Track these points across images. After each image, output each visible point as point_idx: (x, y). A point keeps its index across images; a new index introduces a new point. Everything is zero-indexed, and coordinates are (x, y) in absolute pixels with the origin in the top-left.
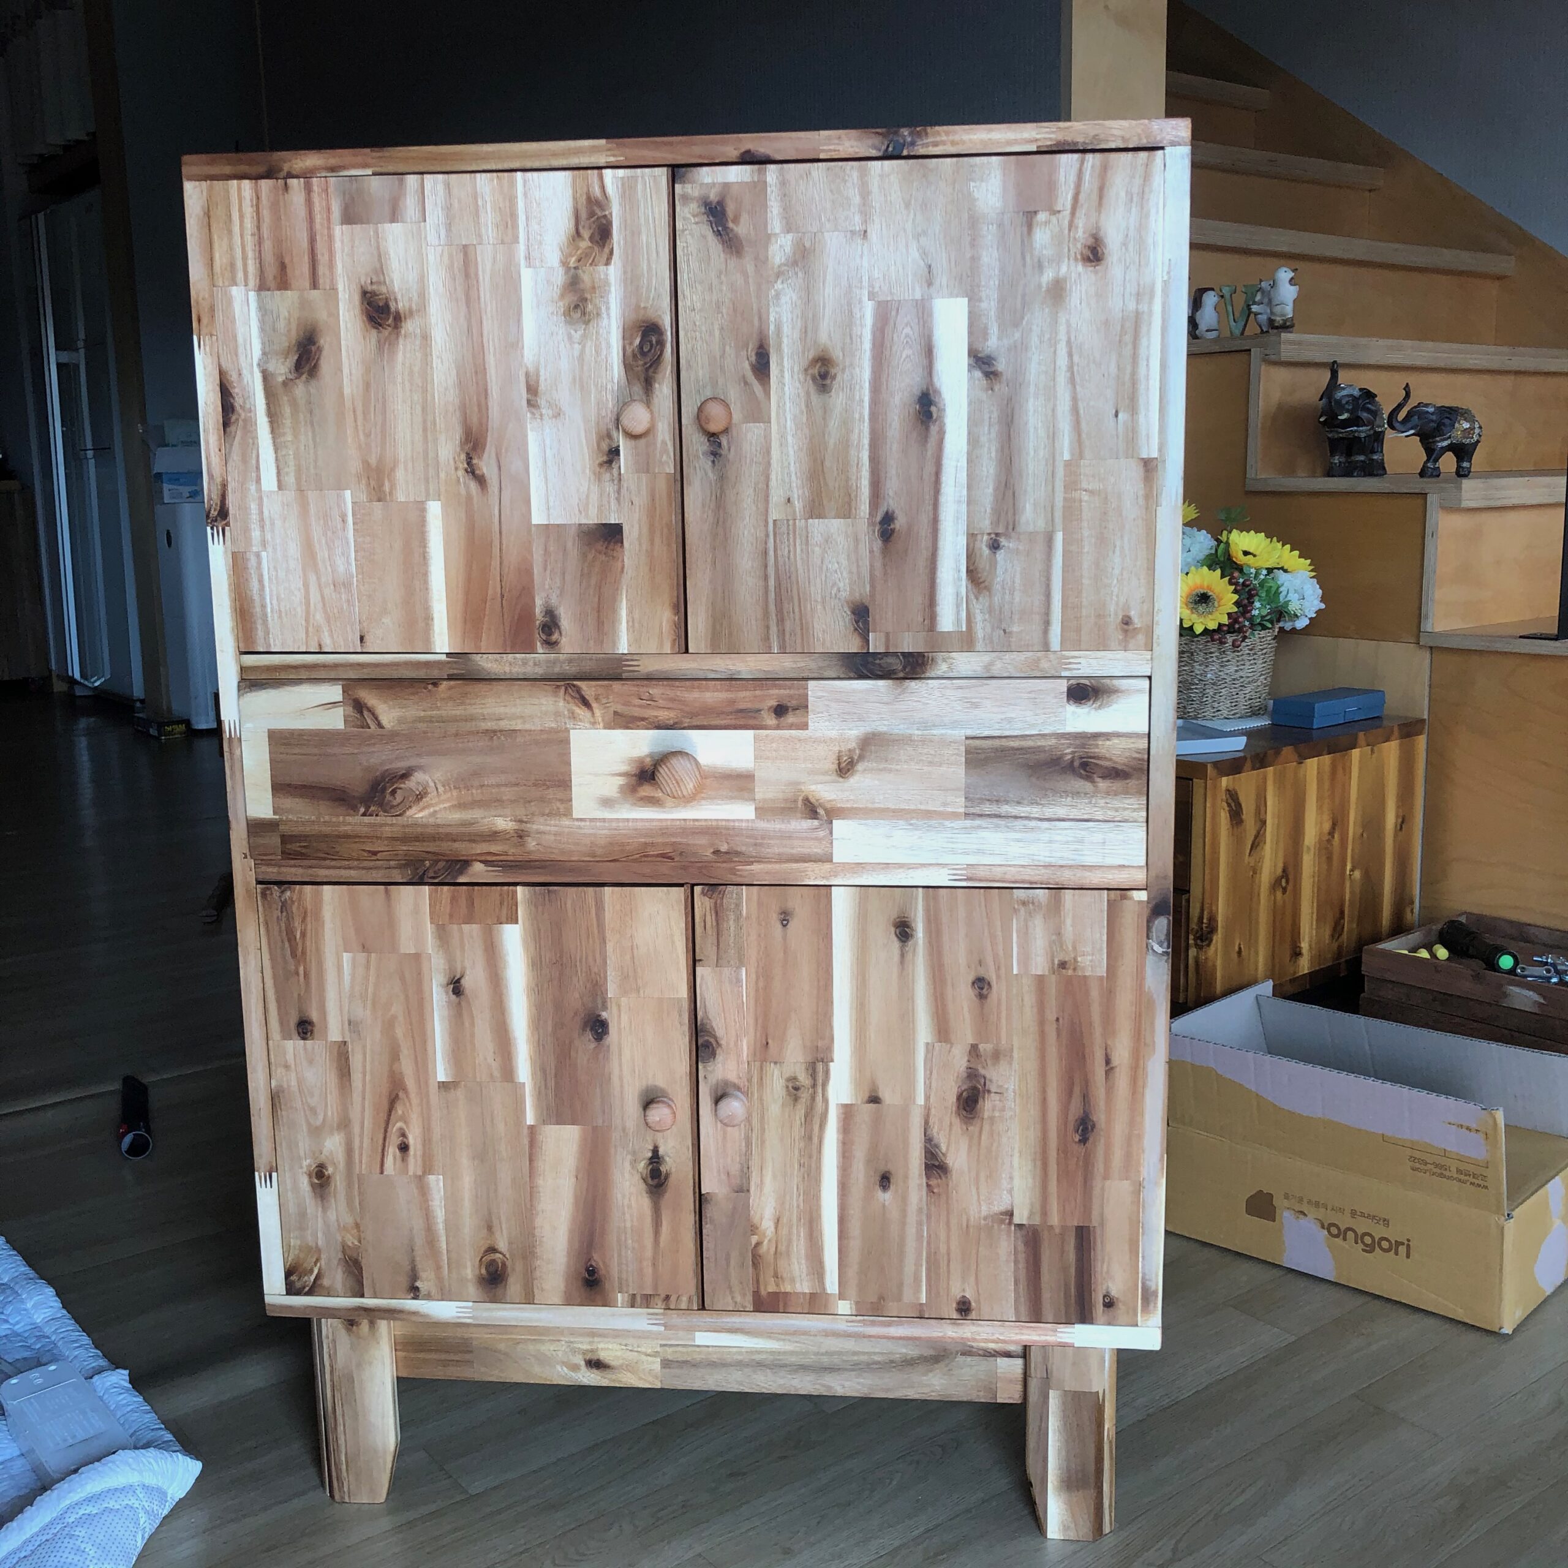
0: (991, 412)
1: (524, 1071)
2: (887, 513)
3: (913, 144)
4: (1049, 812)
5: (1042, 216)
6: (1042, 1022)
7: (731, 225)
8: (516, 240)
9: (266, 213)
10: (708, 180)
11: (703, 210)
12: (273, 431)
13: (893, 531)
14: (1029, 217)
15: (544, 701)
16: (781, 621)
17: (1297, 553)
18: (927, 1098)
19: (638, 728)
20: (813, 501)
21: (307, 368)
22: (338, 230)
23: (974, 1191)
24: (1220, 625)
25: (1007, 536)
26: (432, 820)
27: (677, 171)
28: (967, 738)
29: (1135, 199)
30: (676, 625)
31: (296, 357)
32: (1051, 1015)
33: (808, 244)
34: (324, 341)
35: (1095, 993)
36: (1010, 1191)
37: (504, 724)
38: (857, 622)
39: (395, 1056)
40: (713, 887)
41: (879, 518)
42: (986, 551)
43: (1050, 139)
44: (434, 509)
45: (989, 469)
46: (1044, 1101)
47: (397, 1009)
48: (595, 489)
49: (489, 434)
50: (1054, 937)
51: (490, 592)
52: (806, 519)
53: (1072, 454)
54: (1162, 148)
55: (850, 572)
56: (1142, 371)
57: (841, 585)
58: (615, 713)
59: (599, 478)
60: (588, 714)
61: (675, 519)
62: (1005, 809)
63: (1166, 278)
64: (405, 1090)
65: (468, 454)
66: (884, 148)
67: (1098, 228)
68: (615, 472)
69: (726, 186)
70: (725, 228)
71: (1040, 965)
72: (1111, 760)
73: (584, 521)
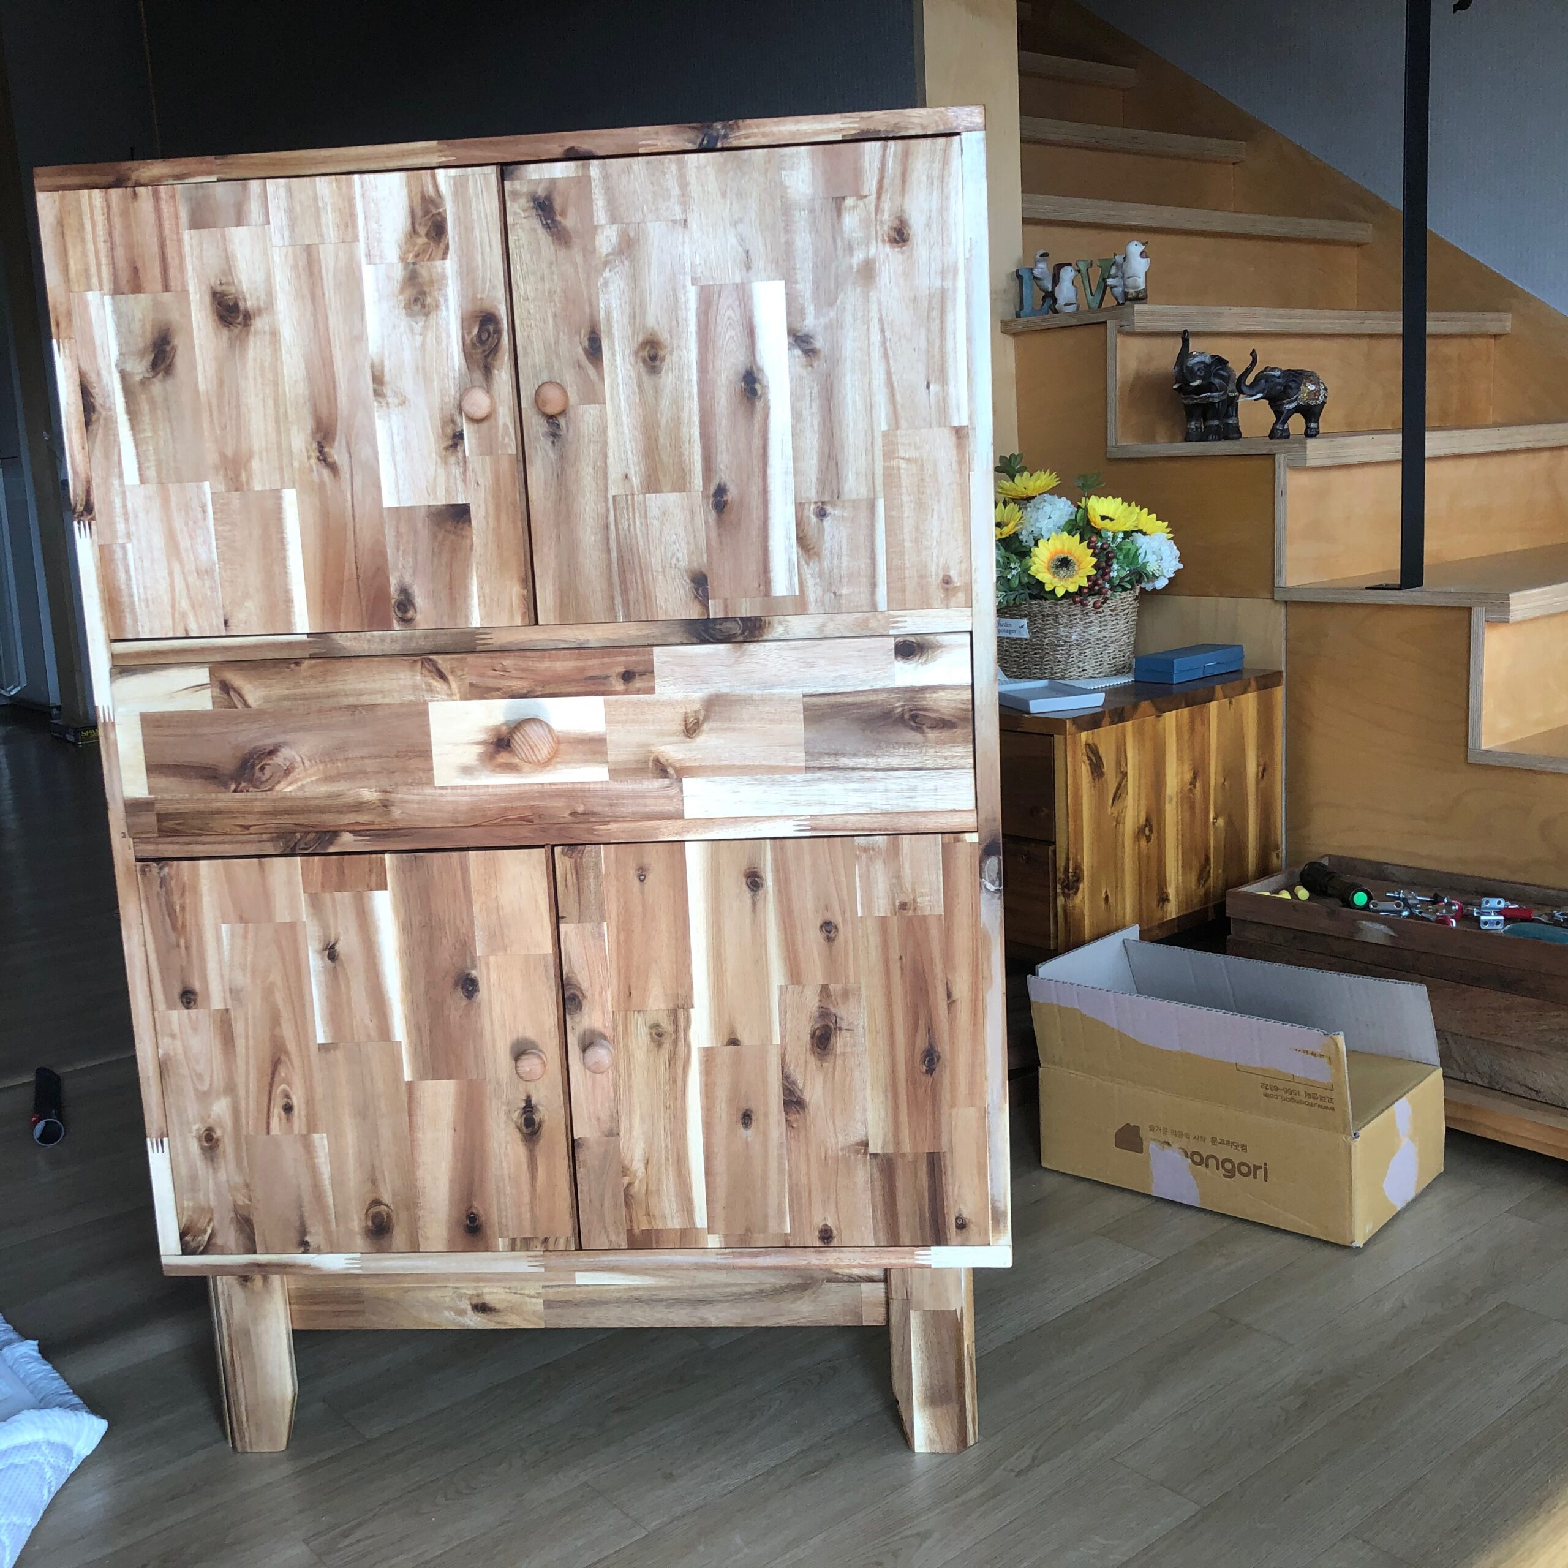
0: (811, 388)
1: (400, 1031)
2: (719, 485)
3: (725, 137)
4: (883, 762)
5: (849, 202)
6: (886, 962)
7: (558, 218)
8: (356, 239)
9: (117, 221)
10: (535, 177)
11: (532, 204)
12: (133, 428)
13: (726, 503)
14: (838, 202)
15: (402, 675)
16: (625, 591)
17: (1154, 516)
18: (783, 1037)
19: (493, 698)
20: (650, 476)
21: (163, 367)
22: (187, 235)
23: (830, 1124)
24: (1080, 587)
25: (834, 505)
26: (300, 794)
27: (505, 170)
28: (804, 696)
29: (935, 183)
30: (525, 599)
31: (152, 357)
32: (895, 954)
33: (632, 234)
34: (178, 341)
35: (934, 932)
36: (865, 1123)
37: (365, 700)
38: (697, 590)
39: (275, 1020)
40: (572, 847)
41: (712, 490)
42: (814, 519)
43: (854, 129)
44: (290, 498)
45: (812, 441)
46: (892, 1035)
47: (276, 977)
48: (441, 471)
49: (339, 423)
50: (894, 880)
51: (346, 573)
52: (644, 494)
53: (889, 425)
54: (958, 134)
55: (688, 543)
56: (950, 344)
57: (680, 555)
58: (471, 685)
59: (445, 461)
60: (445, 686)
61: (519, 498)
62: (843, 761)
63: (968, 256)
64: (286, 1053)
65: (319, 443)
66: (699, 141)
67: (903, 211)
68: (460, 455)
69: (553, 181)
70: (554, 221)
71: (882, 907)
72: (938, 711)
73: (432, 503)
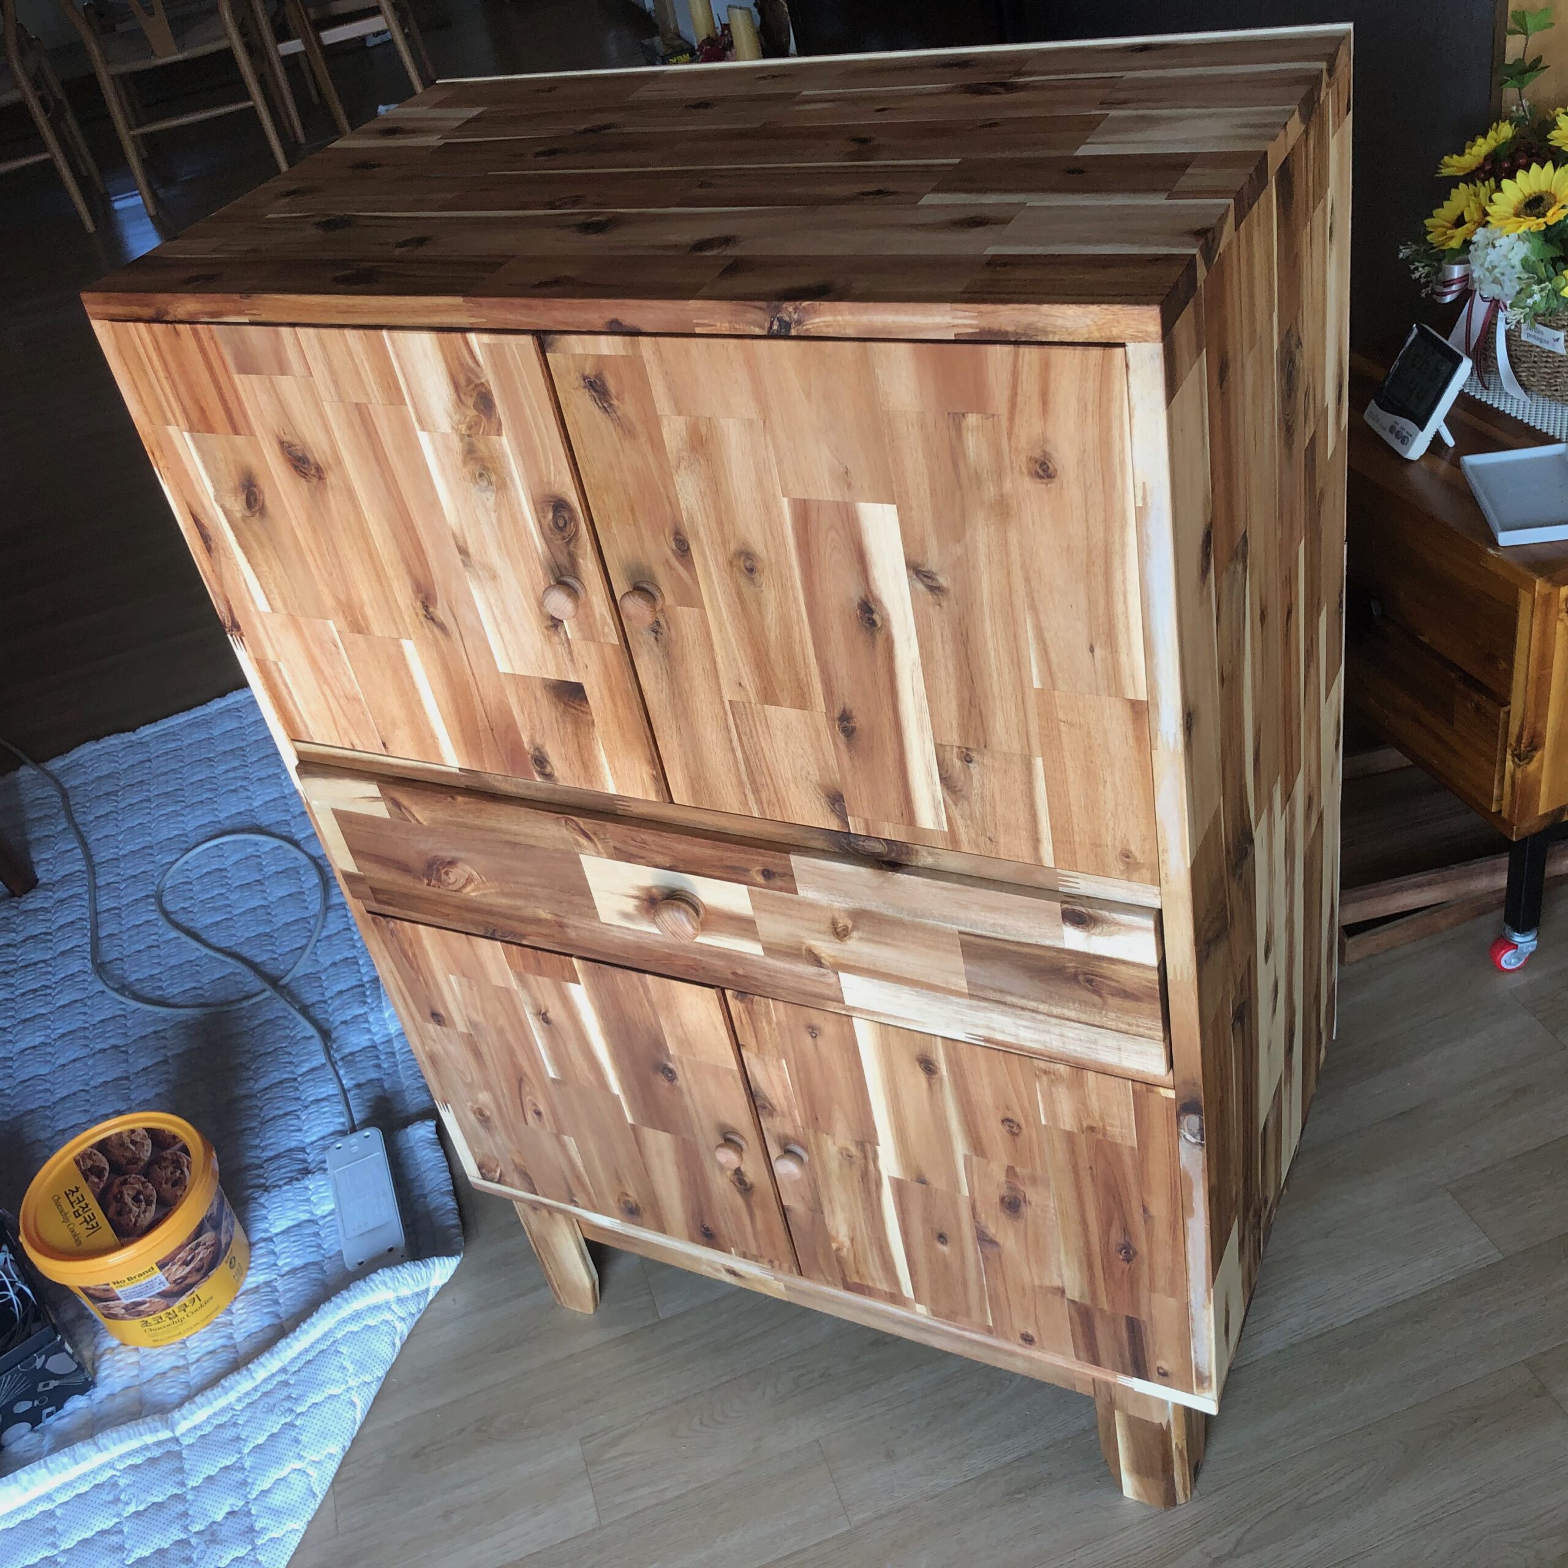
0: (942, 629)
1: (616, 1087)
2: (844, 710)
3: (799, 322)
4: (1056, 1011)
5: (972, 419)
6: (1075, 1167)
7: (615, 402)
8: (402, 402)
9: (169, 358)
10: (579, 350)
11: (582, 382)
12: (249, 561)
13: (854, 729)
14: (956, 420)
15: (549, 827)
16: (756, 791)
18: (971, 1191)
19: (638, 863)
20: (765, 688)
21: (257, 508)
22: (237, 378)
23: (1025, 1266)
25: (979, 752)
26: (485, 900)
27: (543, 339)
28: (961, 933)
29: (1090, 408)
30: (655, 778)
31: (244, 497)
32: (1084, 1164)
33: (703, 430)
34: (263, 483)
35: (1128, 1160)
36: (1060, 1276)
37: (521, 839)
38: (834, 805)
39: (512, 1052)
40: (742, 994)
41: (837, 714)
42: (958, 764)
43: (971, 326)
44: (409, 648)
45: (948, 683)
46: (1084, 1223)
47: (502, 1021)
48: (547, 648)
49: (436, 587)
50: (1080, 1106)
51: (480, 724)
52: (762, 704)
53: (1043, 682)
54: (1123, 345)
55: (817, 759)
56: (1119, 608)
57: (810, 769)
58: (615, 848)
59: (549, 640)
60: (591, 845)
61: (630, 686)
62: (1010, 999)
63: (1140, 504)
64: (526, 1075)
65: (423, 603)
66: (767, 325)
67: (1046, 441)
68: (562, 634)
69: (600, 358)
70: (611, 405)
71: (1068, 1122)
72: (1118, 982)
73: (546, 676)
